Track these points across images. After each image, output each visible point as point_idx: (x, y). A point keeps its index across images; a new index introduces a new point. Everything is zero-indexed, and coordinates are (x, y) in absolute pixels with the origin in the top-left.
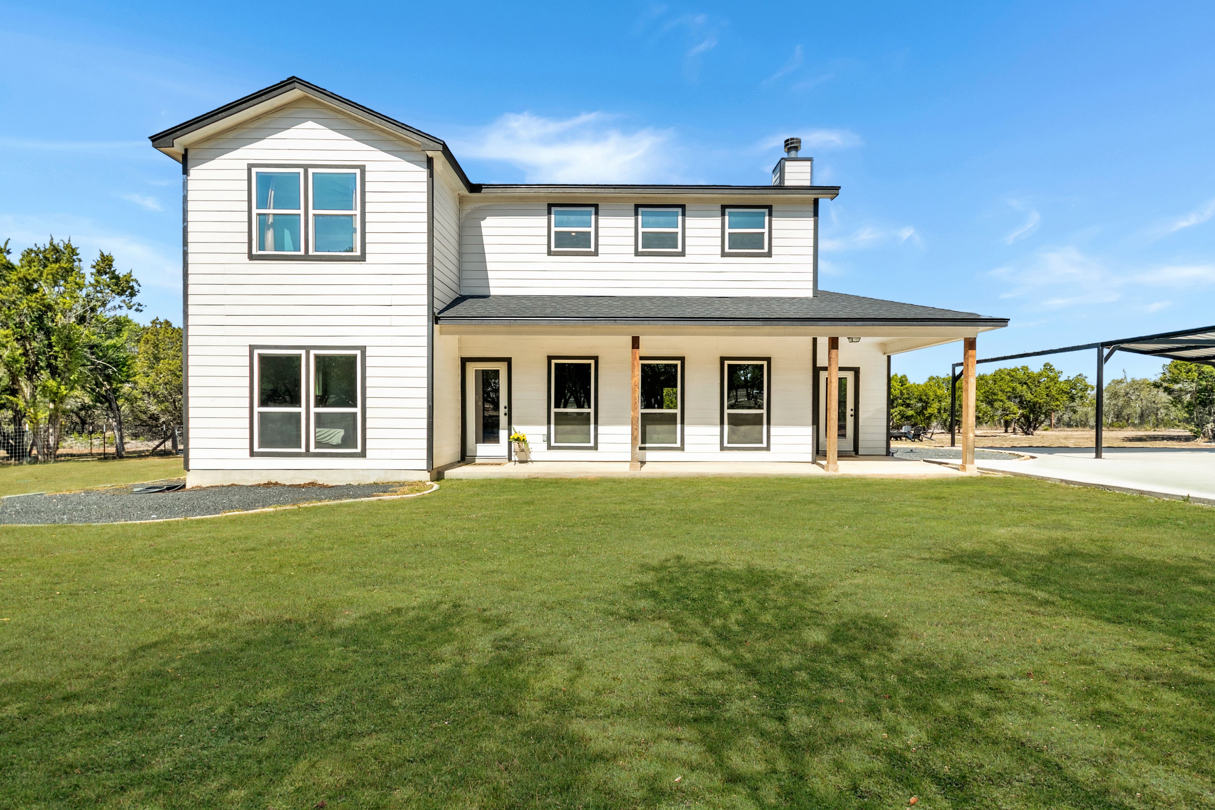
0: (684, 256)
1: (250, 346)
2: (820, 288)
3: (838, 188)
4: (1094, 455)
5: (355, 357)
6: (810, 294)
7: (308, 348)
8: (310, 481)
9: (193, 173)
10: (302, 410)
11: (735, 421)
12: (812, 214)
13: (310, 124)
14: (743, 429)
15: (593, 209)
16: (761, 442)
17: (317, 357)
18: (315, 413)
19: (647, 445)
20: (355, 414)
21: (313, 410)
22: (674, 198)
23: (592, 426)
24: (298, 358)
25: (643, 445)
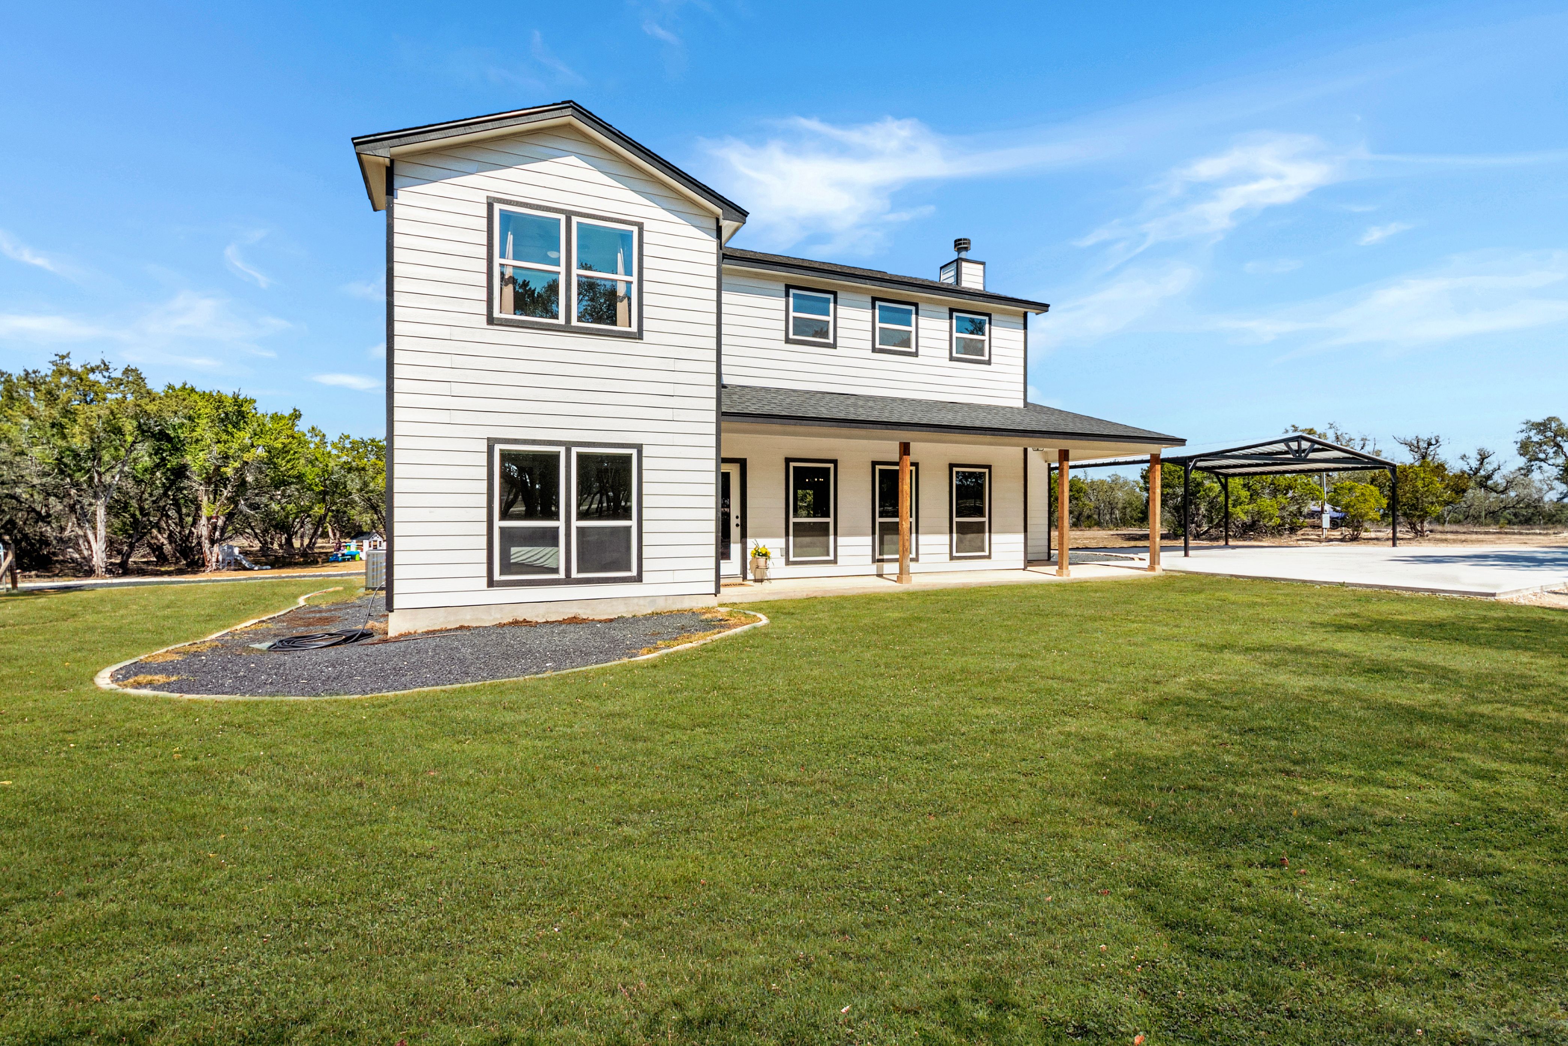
0: (917, 356)
1: (488, 439)
2: (1029, 400)
3: (1048, 306)
4: (1183, 553)
5: (629, 458)
6: (1020, 404)
7: (569, 445)
8: (570, 616)
9: (403, 196)
10: (561, 524)
11: (963, 529)
12: (1022, 327)
13: (573, 160)
14: (969, 536)
15: (831, 297)
16: (983, 551)
17: (580, 456)
18: (577, 528)
19: (885, 557)
20: (628, 529)
21: (575, 524)
22: (908, 295)
23: (832, 538)
24: (556, 457)
25: (881, 557)
